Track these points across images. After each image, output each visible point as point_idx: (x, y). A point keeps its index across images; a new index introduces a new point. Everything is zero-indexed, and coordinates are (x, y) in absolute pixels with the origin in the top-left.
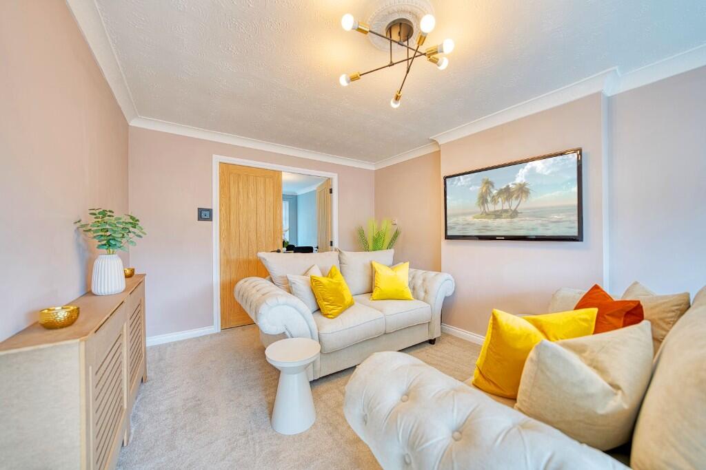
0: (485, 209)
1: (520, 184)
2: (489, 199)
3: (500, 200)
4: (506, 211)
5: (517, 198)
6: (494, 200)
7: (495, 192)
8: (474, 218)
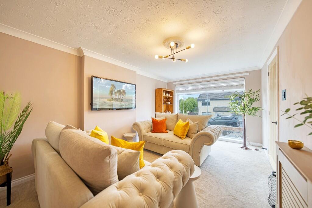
0: (112, 97)
1: (123, 90)
2: (114, 93)
3: (117, 94)
4: (119, 99)
5: (122, 95)
6: (115, 94)
7: (116, 91)
8: (108, 100)
